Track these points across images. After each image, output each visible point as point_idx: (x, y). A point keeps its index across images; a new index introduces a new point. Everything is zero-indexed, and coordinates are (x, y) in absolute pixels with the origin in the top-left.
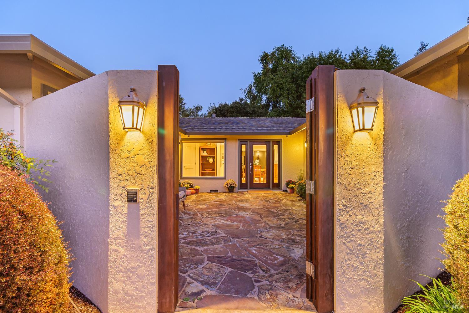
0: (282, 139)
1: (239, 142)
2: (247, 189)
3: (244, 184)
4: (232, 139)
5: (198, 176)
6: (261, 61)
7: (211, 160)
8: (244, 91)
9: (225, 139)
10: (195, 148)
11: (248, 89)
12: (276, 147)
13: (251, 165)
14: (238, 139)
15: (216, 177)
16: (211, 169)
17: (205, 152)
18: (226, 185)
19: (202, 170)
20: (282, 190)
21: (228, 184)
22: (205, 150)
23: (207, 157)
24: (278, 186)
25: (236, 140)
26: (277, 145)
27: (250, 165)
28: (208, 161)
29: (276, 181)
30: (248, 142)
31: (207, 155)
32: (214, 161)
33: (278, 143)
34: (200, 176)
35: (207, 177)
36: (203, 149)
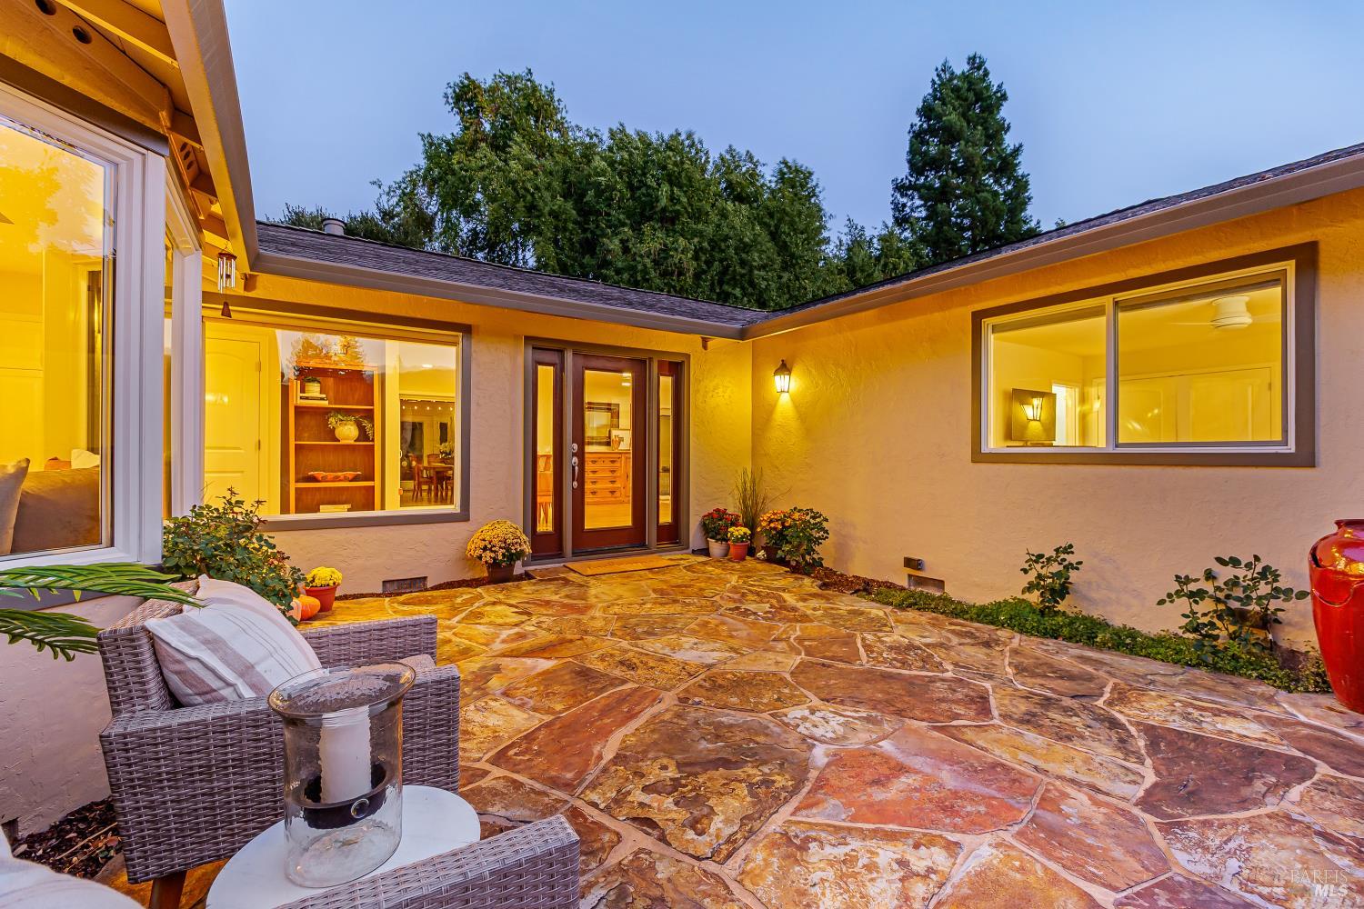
0: (688, 356)
1: (530, 351)
2: (564, 555)
3: (546, 534)
4: (499, 334)
6: (456, 103)
7: (348, 432)
8: (387, 190)
9: (467, 330)
10: (260, 364)
11: (403, 185)
12: (666, 382)
13: (576, 455)
14: (527, 337)
15: (377, 513)
16: (350, 474)
17: (314, 389)
18: (485, 549)
19: (297, 481)
20: (688, 548)
21: (495, 541)
22: (312, 381)
23: (324, 413)
24: (673, 535)
26: (672, 376)
27: (573, 455)
28: (331, 435)
29: (666, 517)
30: (569, 356)
31: (325, 403)
32: (364, 435)
33: (676, 368)
35: (328, 512)
36: (304, 375)
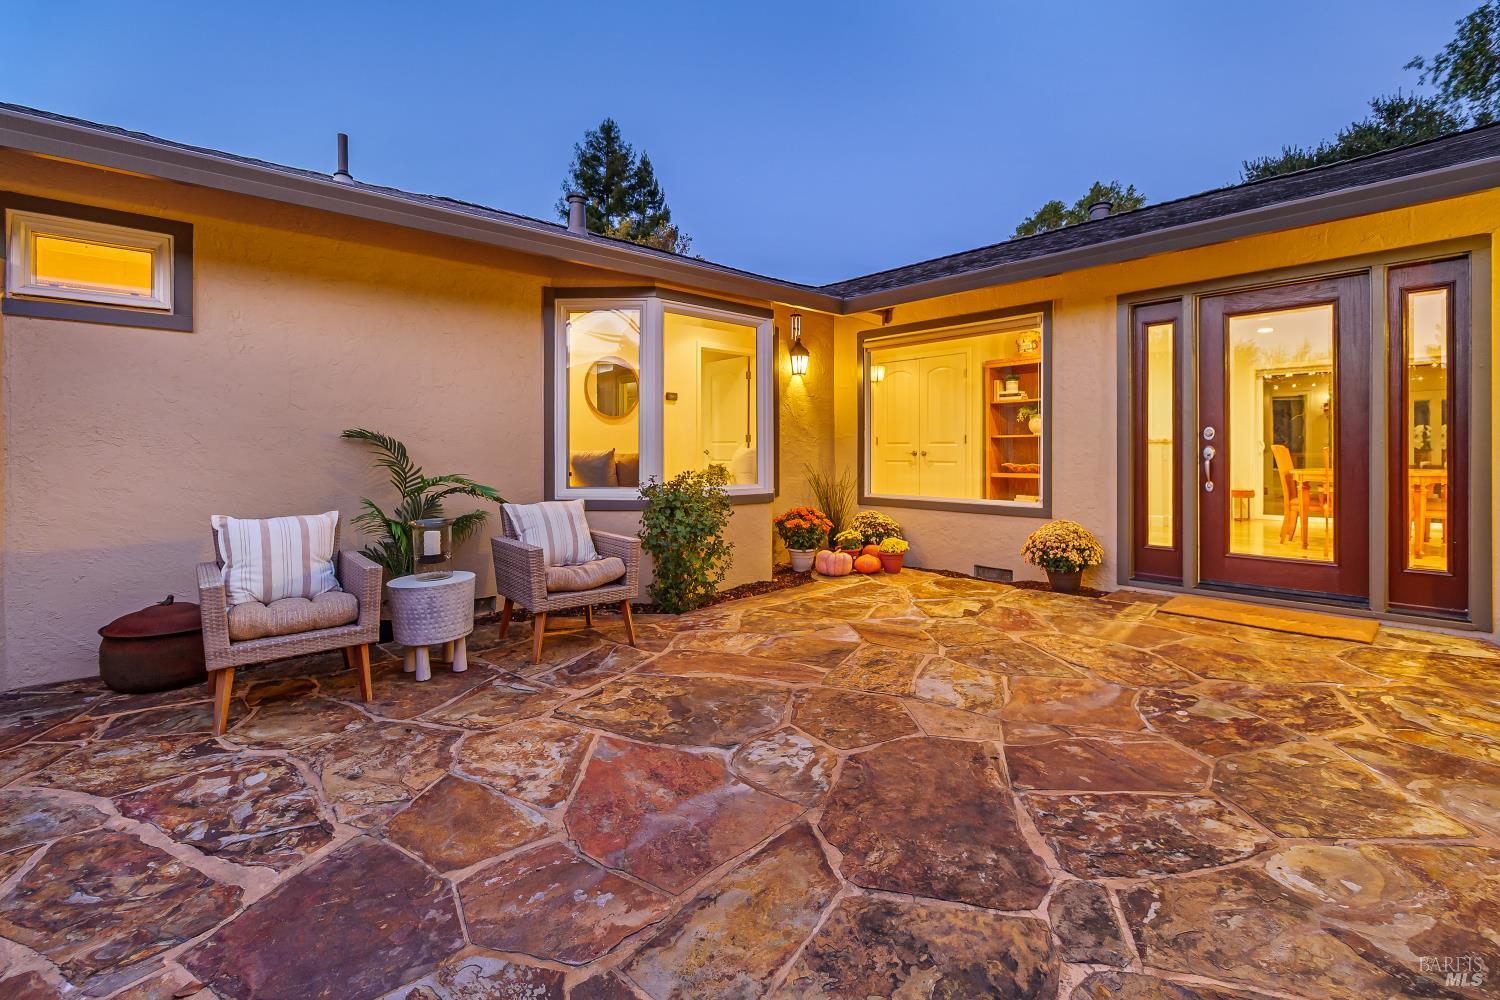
1: (1126, 311)
2: (1179, 582)
3: (1160, 550)
4: (1085, 301)
5: (975, 498)
7: (1036, 425)
9: (1048, 307)
10: (966, 371)
13: (1211, 443)
14: (1121, 298)
16: (1034, 466)
17: (1012, 386)
19: (992, 471)
20: (1488, 631)
22: (1010, 379)
23: (1016, 407)
25: (1107, 299)
27: (1204, 444)
28: (1025, 428)
34: (984, 497)
36: (1001, 373)
